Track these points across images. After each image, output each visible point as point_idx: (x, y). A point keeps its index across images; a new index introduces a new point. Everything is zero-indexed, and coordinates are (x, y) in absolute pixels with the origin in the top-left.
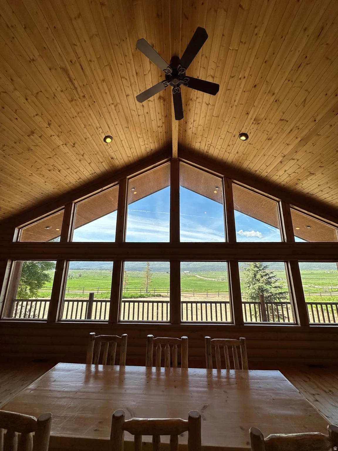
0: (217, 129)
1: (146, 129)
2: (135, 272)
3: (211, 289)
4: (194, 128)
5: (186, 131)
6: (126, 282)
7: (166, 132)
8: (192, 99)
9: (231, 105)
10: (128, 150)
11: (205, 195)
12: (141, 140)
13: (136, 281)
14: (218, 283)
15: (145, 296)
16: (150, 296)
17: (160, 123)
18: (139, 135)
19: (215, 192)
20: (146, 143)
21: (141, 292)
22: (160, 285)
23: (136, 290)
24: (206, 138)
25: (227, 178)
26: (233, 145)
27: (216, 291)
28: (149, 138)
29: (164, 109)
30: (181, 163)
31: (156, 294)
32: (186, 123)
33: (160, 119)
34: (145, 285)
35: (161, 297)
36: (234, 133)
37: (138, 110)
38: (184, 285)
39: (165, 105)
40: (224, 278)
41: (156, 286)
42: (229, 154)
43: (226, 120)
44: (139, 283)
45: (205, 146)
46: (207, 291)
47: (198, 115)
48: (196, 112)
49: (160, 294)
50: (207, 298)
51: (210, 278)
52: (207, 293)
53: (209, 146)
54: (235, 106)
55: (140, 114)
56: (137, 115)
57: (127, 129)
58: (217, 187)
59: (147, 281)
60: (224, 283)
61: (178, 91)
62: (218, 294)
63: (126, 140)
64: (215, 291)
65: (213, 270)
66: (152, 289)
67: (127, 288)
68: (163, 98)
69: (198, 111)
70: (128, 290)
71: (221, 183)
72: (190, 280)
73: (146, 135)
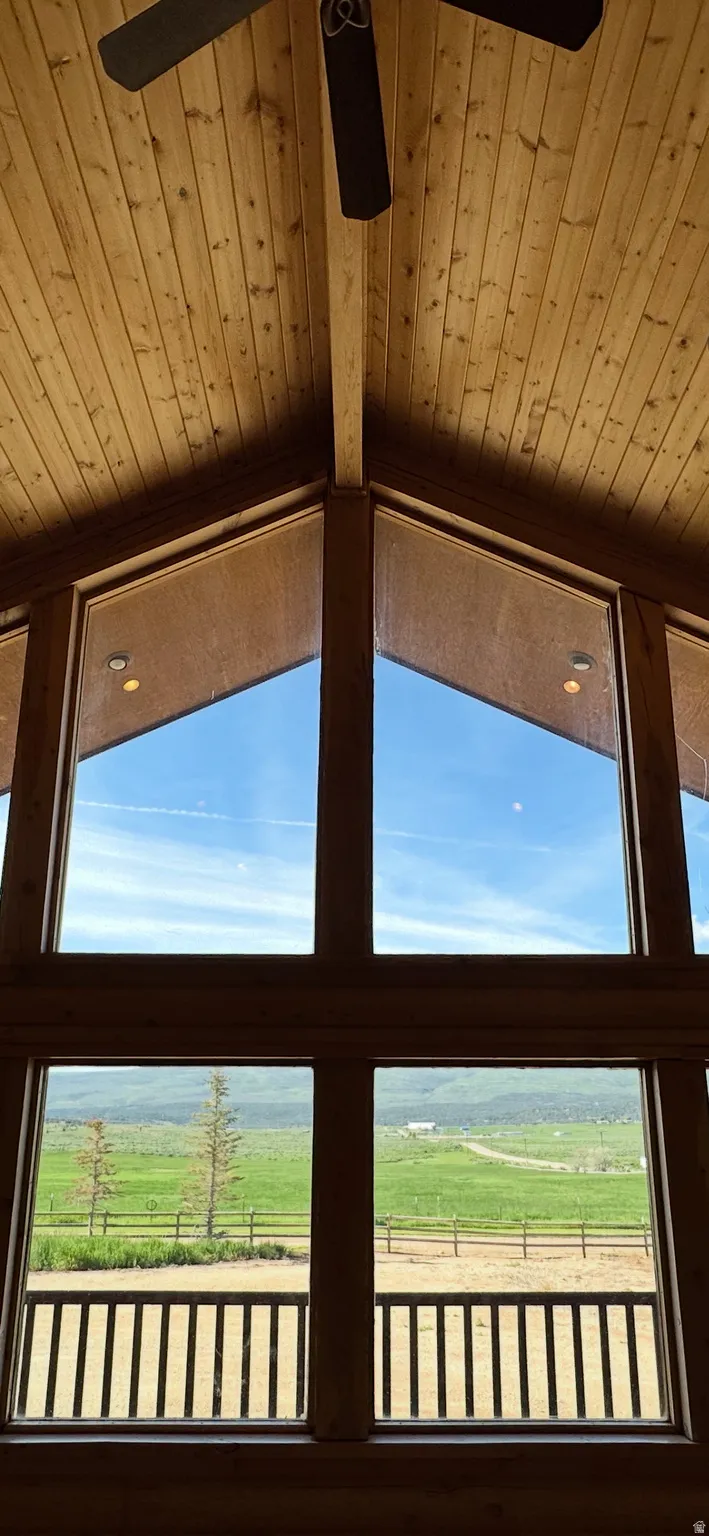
0: (583, 303)
1: (179, 294)
2: (154, 1127)
3: (544, 1214)
4: (454, 300)
5: (407, 320)
6: (103, 1178)
7: (295, 328)
8: (445, 119)
9: (666, 143)
10: (79, 426)
11: (519, 707)
12: (150, 365)
13: (159, 1175)
14: (582, 1182)
15: (197, 1252)
16: (229, 1256)
17: (261, 270)
18: (137, 335)
19: (572, 686)
20: (182, 384)
21: (178, 1236)
22: (284, 1198)
23: (156, 1220)
24: (521, 360)
25: (640, 595)
26: (674, 397)
27: (571, 1227)
28: (202, 353)
29: (282, 175)
30: (384, 513)
31: (257, 1242)
32: (410, 271)
33: (261, 243)
34: (201, 1198)
35: (285, 1261)
36: (683, 327)
37: (125, 170)
38: (407, 1194)
39: (288, 148)
40: (610, 1158)
41: (260, 1201)
42: (651, 455)
43: (639, 242)
44: (169, 1187)
45: (518, 410)
46: (525, 1226)
47: (479, 221)
48: (463, 205)
49: (281, 1242)
50: (522, 1262)
51: (538, 1156)
52: (525, 1236)
53: (541, 410)
54: (690, 148)
55: (138, 195)
56: (124, 201)
57: (64, 287)
58: (580, 659)
59: (214, 1175)
60: (608, 1181)
61: (356, 18)
62: (579, 1241)
63: (59, 356)
64: (563, 1226)
65: (554, 1111)
66: (239, 1219)
67: (107, 1215)
68: (275, 105)
69: (476, 191)
70: (110, 1221)
71: (605, 625)
72: (439, 1167)
73: (182, 338)
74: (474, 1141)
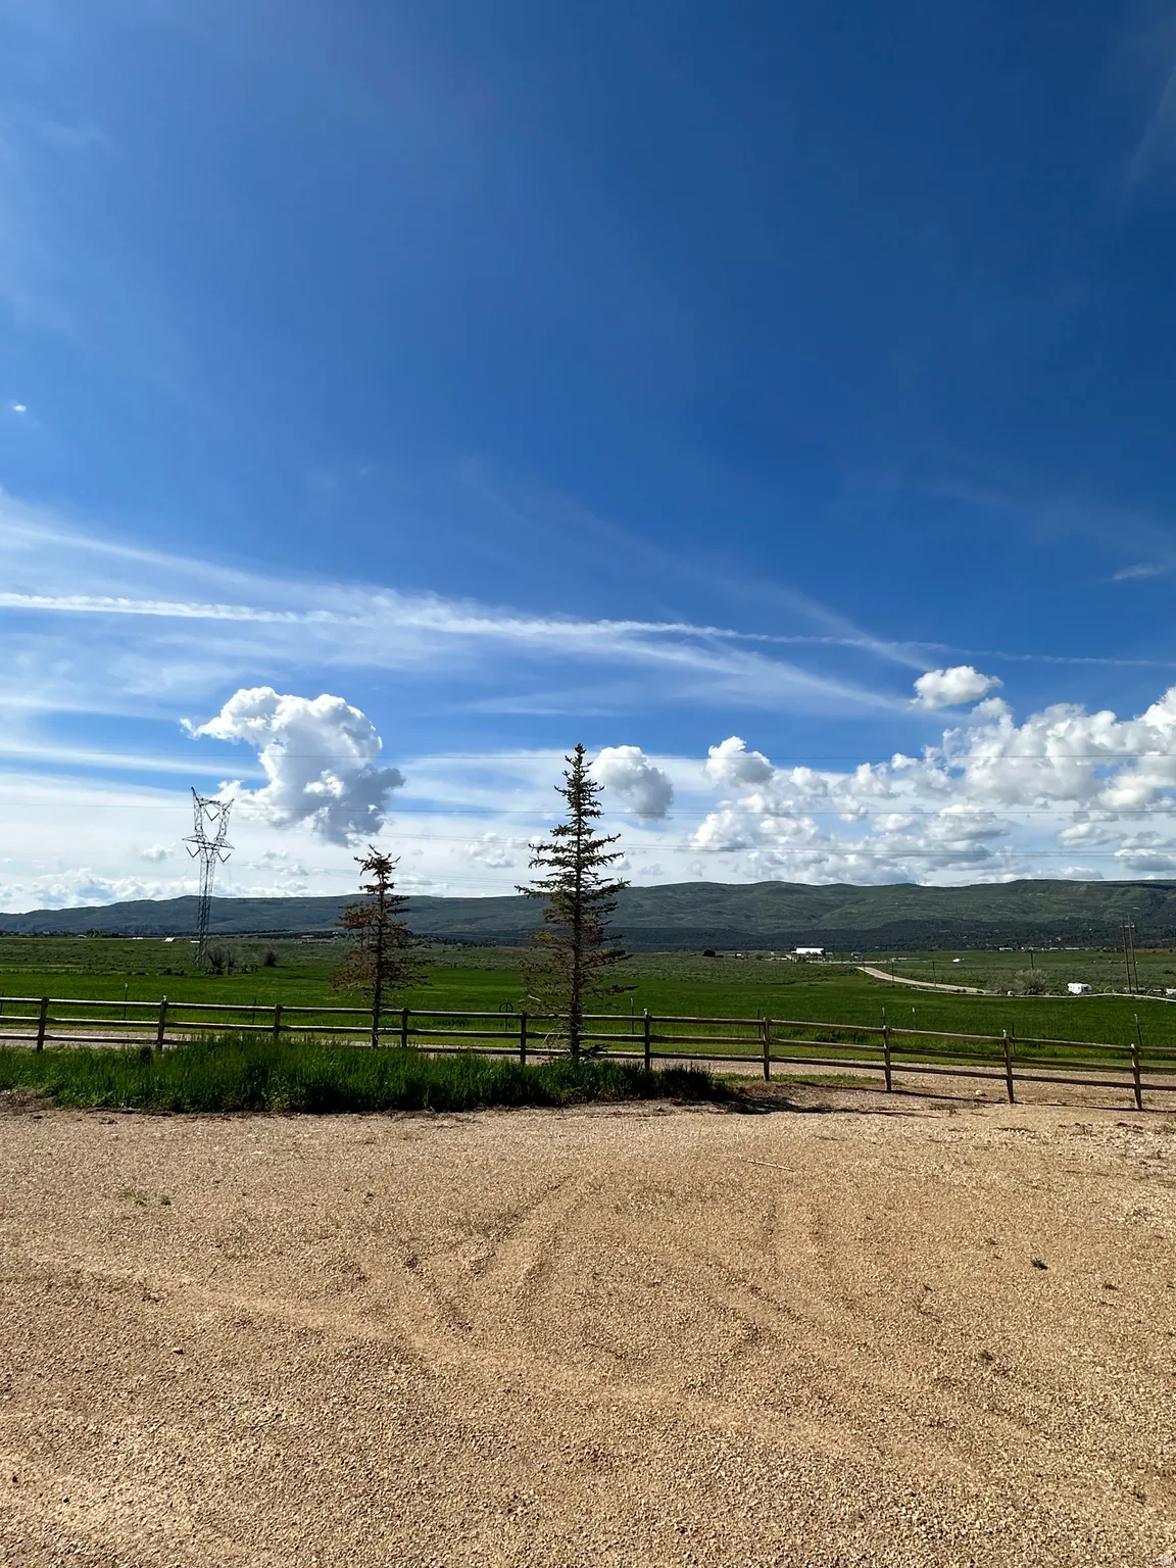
40: (1043, 981)
65: (950, 938)
74: (868, 965)
